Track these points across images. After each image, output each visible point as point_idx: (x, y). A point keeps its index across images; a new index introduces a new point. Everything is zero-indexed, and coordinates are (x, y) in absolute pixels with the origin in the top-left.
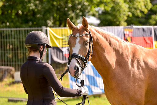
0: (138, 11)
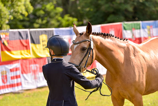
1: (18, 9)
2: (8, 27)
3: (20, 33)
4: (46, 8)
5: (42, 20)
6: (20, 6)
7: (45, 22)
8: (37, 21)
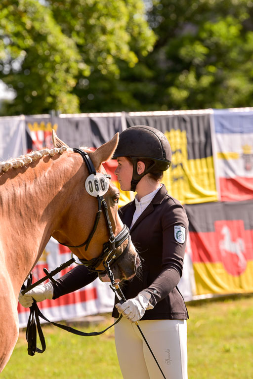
0: (110, 60)
1: (105, 42)
2: (75, 101)
3: (94, 125)
4: (211, 34)
5: (198, 77)
6: (112, 33)
7: (206, 81)
8: (182, 78)
